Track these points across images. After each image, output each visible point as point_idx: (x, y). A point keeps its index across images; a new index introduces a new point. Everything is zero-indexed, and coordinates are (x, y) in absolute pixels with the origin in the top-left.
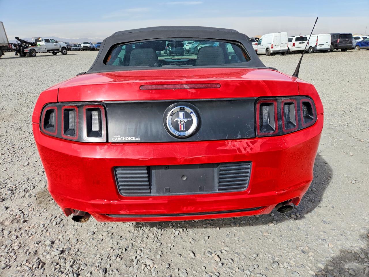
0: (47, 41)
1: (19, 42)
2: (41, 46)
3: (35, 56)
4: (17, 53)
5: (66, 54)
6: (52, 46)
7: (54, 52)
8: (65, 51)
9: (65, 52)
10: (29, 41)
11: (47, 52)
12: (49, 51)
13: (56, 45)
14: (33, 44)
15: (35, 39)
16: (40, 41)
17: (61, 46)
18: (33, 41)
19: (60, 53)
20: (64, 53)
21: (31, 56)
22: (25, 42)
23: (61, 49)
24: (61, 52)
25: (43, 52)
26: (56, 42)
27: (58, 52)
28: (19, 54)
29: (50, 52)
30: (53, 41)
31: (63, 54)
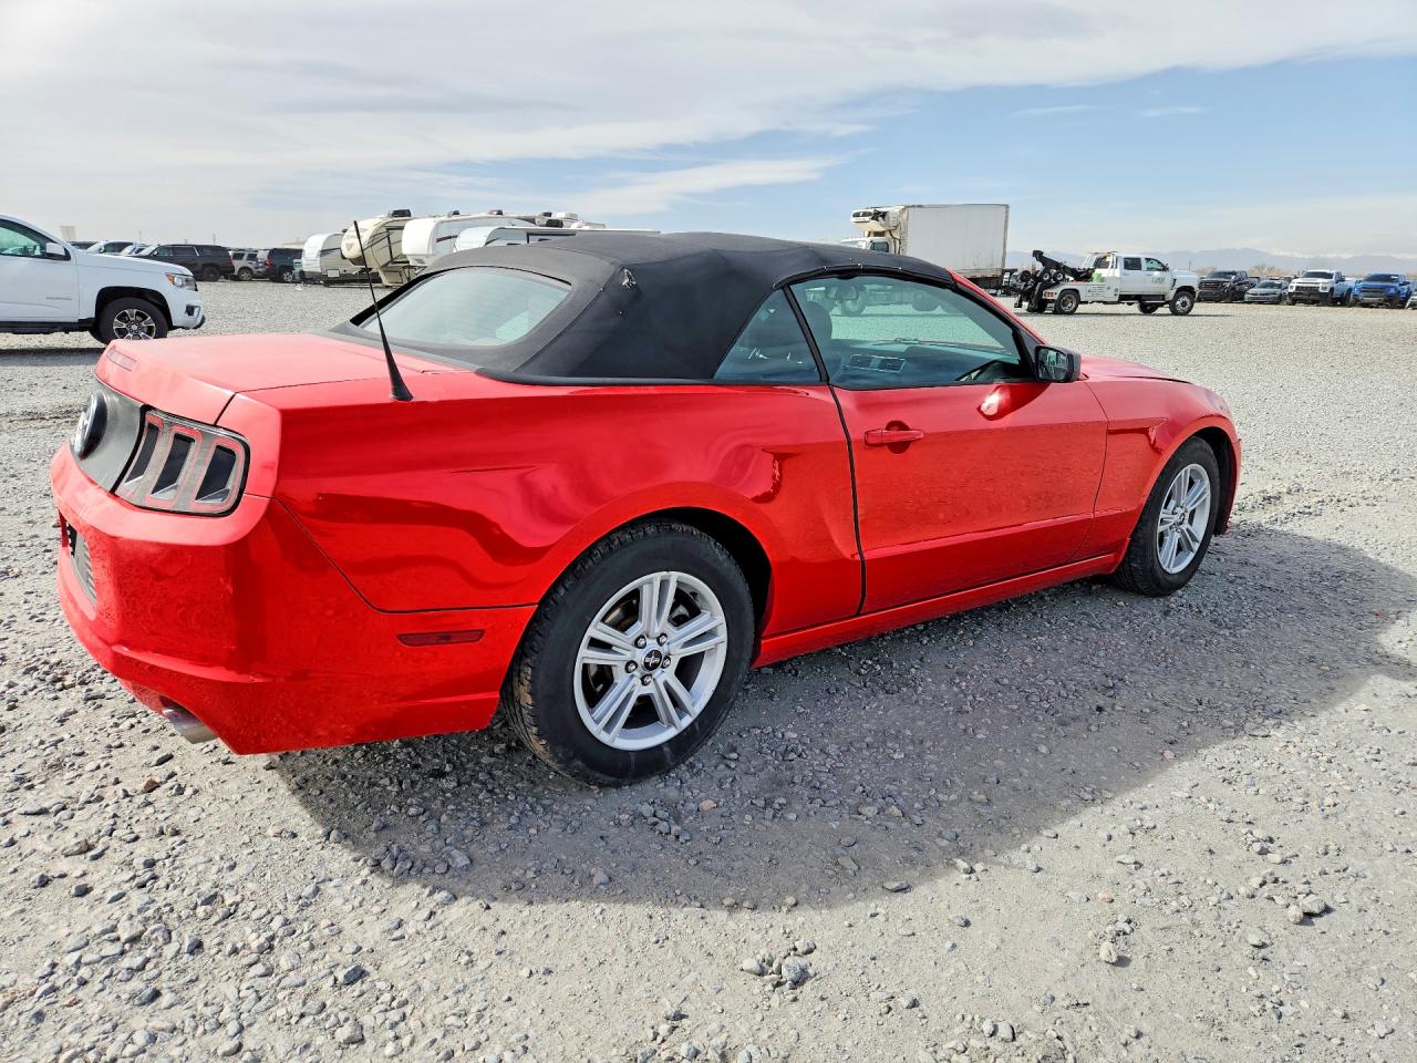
0: (1132, 264)
1: (1040, 267)
2: (1102, 280)
3: (1072, 313)
4: (1021, 301)
5: (1185, 314)
6: (1142, 282)
7: (1148, 304)
8: (1188, 300)
9: (1184, 304)
10: (1071, 264)
11: (1118, 303)
12: (1124, 298)
13: (1160, 280)
14: (1081, 273)
15: (1095, 257)
16: (1106, 266)
17: (1178, 285)
18: (1085, 264)
19: (1165, 310)
20: (1180, 309)
21: (1058, 312)
22: (1057, 266)
23: (1171, 295)
24: (1172, 304)
25: (1105, 303)
26: (1165, 269)
27: (1162, 305)
28: (1025, 304)
29: (1130, 304)
30: (1155, 265)
31: (1175, 313)
